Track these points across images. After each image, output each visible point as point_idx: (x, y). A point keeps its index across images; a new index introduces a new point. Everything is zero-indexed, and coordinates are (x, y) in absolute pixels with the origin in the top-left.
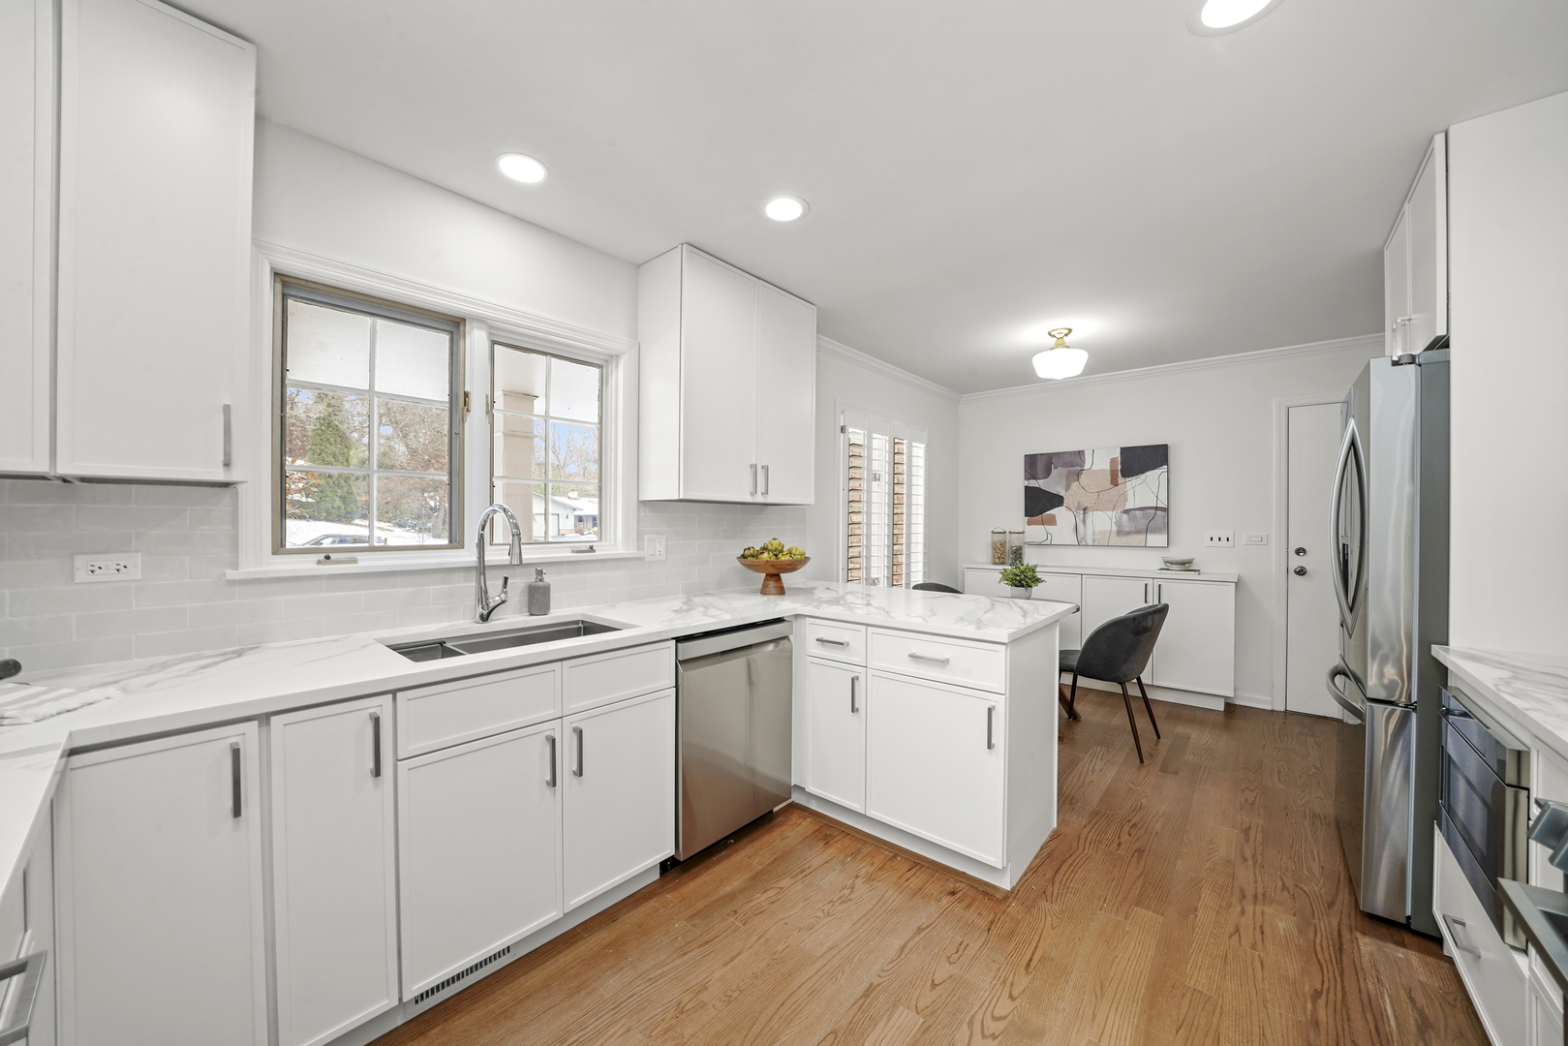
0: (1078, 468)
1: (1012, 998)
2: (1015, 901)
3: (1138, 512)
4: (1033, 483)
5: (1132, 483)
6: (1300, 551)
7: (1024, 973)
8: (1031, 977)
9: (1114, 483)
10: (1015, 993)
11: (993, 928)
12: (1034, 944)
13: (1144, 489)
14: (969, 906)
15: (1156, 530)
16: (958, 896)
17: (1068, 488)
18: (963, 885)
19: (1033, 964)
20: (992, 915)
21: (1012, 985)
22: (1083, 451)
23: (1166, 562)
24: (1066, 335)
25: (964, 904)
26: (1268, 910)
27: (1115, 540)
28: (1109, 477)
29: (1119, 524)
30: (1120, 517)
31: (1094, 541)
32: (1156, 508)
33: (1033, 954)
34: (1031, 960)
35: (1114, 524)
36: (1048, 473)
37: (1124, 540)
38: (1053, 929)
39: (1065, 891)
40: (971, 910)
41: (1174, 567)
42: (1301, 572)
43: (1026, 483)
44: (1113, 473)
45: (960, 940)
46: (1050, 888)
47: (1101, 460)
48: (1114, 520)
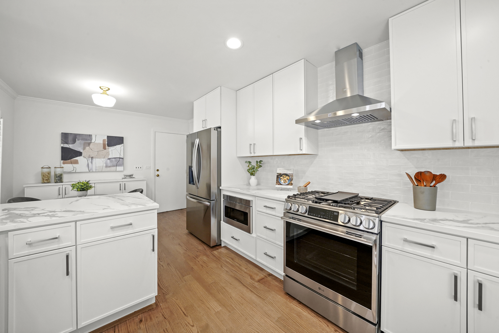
0: (89, 141)
1: (193, 326)
2: (160, 303)
3: (113, 159)
4: (66, 146)
5: (111, 149)
6: (158, 170)
7: (187, 317)
8: (189, 316)
9: (104, 148)
10: (192, 324)
11: (165, 316)
12: (179, 308)
13: (115, 151)
14: (151, 319)
15: (120, 165)
16: (143, 320)
17: (84, 149)
18: (141, 315)
19: (185, 313)
20: (160, 314)
21: (189, 323)
22: (91, 135)
23: (125, 176)
24: (107, 90)
25: (149, 320)
26: (201, 258)
27: (104, 169)
28: (103, 146)
29: (106, 163)
30: (107, 161)
31: (96, 170)
32: (120, 158)
33: (182, 311)
34: (184, 313)
35: (104, 164)
36: (74, 142)
37: (108, 169)
38: (177, 300)
39: (167, 288)
40: (153, 319)
41: (128, 177)
42: (158, 176)
43: (62, 145)
44: (104, 145)
45: (163, 330)
46: (163, 291)
47: (99, 139)
48: (104, 162)
